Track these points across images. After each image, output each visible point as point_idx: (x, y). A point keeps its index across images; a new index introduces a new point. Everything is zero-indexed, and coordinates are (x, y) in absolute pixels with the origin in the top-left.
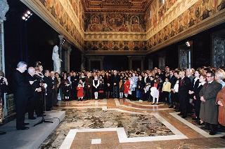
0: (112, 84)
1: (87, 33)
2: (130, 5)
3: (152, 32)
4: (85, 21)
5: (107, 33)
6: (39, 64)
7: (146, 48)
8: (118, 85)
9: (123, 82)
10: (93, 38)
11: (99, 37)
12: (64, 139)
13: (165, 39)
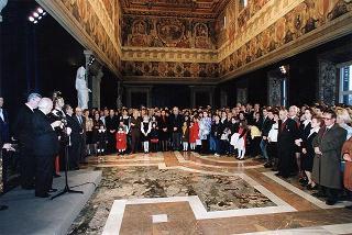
0: (170, 129)
1: (125, 48)
2: (195, 7)
3: (227, 51)
4: (123, 29)
5: (158, 49)
6: (58, 95)
7: (217, 75)
8: (180, 130)
9: (188, 125)
10: (135, 57)
11: (145, 55)
12: (107, 216)
13: (248, 60)
